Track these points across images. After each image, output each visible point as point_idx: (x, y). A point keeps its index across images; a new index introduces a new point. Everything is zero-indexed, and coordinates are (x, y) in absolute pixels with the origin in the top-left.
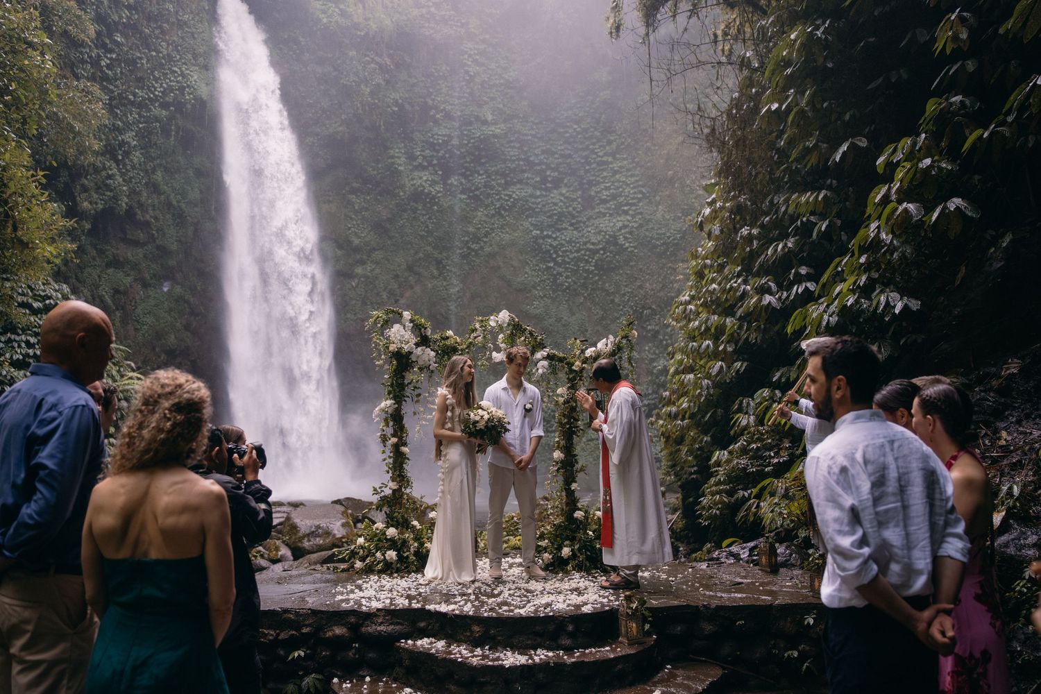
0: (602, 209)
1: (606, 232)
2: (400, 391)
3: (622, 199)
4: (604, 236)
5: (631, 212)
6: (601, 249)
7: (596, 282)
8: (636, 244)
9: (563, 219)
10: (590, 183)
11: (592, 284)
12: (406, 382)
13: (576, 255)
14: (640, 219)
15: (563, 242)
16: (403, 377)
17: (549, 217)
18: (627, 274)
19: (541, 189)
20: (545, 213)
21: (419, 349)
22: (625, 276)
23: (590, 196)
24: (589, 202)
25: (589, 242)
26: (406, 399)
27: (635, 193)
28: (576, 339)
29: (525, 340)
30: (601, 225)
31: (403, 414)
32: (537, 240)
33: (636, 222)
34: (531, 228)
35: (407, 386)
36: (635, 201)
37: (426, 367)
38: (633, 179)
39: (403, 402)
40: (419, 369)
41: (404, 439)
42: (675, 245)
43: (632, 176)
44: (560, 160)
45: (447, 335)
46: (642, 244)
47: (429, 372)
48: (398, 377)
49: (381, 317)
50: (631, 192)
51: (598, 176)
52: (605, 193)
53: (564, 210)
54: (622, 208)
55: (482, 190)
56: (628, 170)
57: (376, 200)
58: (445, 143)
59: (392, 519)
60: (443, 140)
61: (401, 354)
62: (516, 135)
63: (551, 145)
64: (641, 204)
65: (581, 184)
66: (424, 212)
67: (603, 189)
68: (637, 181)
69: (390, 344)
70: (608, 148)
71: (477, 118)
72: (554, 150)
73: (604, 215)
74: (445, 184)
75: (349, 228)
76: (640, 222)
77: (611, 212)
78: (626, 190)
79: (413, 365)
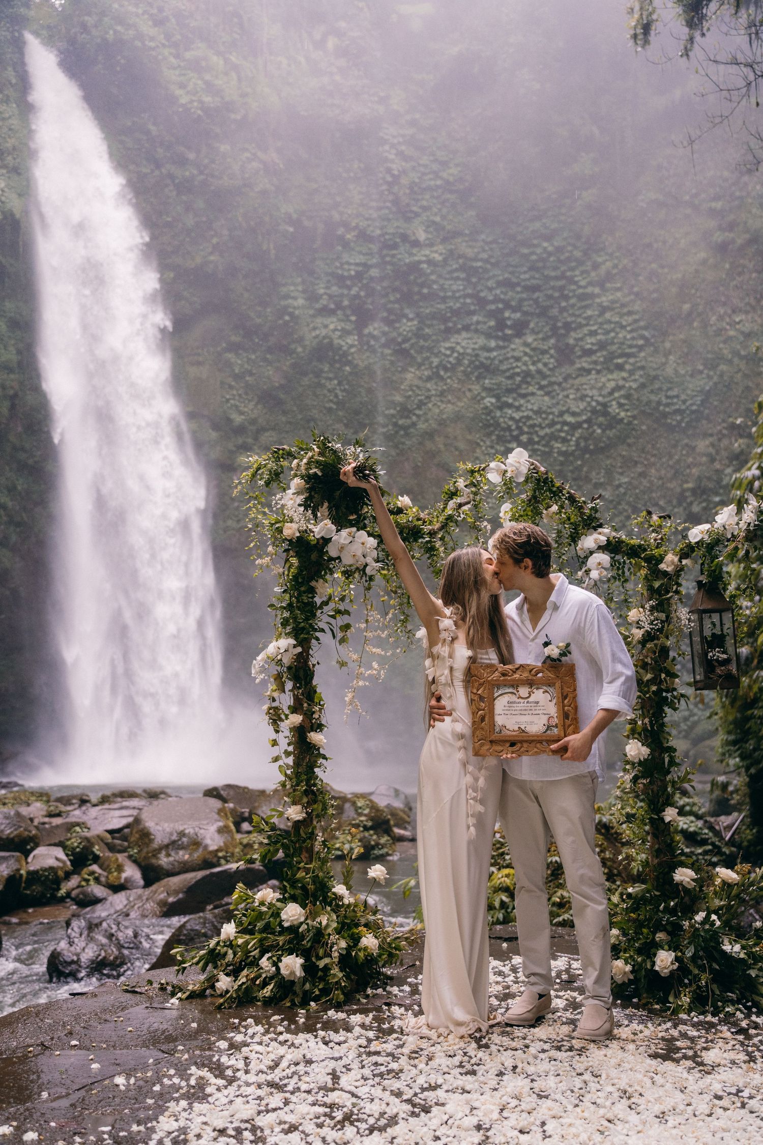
0: (584, 363)
1: (592, 397)
2: (307, 619)
3: (614, 348)
4: (589, 403)
5: (627, 367)
6: (585, 421)
7: (579, 469)
8: (635, 412)
9: (529, 379)
10: (567, 326)
11: (572, 472)
12: (318, 600)
13: (547, 430)
14: (641, 376)
15: (530, 414)
16: (312, 591)
17: (509, 378)
18: (623, 457)
19: (497, 338)
20: (504, 371)
21: (344, 533)
22: (619, 459)
23: (568, 344)
24: (565, 354)
25: (568, 411)
26: (318, 634)
27: (633, 338)
28: (649, 513)
29: (559, 511)
30: (585, 387)
31: (314, 665)
32: (491, 411)
33: (635, 380)
34: (484, 394)
35: (321, 607)
36: (634, 350)
37: (357, 568)
38: (630, 319)
39: (313, 641)
40: (344, 573)
41: (316, 716)
42: (693, 412)
43: (630, 313)
44: (524, 296)
45: (400, 505)
46: (643, 412)
47: (364, 578)
48: (303, 589)
49: (265, 465)
50: (628, 337)
51: (579, 316)
52: (589, 340)
53: (532, 368)
54: (615, 361)
55: (413, 341)
56: (623, 305)
57: (265, 360)
58: (359, 276)
59: (293, 883)
60: (357, 272)
61: (308, 543)
62: (461, 261)
63: (512, 273)
64: (642, 354)
65: (554, 329)
66: (331, 375)
67: (586, 335)
68: (636, 321)
69: (284, 521)
70: (593, 274)
71: (404, 238)
72: (514, 280)
73: (589, 372)
74: (361, 335)
75: (228, 401)
76: (642, 380)
77: (599, 367)
78: (621, 335)
79: (331, 566)
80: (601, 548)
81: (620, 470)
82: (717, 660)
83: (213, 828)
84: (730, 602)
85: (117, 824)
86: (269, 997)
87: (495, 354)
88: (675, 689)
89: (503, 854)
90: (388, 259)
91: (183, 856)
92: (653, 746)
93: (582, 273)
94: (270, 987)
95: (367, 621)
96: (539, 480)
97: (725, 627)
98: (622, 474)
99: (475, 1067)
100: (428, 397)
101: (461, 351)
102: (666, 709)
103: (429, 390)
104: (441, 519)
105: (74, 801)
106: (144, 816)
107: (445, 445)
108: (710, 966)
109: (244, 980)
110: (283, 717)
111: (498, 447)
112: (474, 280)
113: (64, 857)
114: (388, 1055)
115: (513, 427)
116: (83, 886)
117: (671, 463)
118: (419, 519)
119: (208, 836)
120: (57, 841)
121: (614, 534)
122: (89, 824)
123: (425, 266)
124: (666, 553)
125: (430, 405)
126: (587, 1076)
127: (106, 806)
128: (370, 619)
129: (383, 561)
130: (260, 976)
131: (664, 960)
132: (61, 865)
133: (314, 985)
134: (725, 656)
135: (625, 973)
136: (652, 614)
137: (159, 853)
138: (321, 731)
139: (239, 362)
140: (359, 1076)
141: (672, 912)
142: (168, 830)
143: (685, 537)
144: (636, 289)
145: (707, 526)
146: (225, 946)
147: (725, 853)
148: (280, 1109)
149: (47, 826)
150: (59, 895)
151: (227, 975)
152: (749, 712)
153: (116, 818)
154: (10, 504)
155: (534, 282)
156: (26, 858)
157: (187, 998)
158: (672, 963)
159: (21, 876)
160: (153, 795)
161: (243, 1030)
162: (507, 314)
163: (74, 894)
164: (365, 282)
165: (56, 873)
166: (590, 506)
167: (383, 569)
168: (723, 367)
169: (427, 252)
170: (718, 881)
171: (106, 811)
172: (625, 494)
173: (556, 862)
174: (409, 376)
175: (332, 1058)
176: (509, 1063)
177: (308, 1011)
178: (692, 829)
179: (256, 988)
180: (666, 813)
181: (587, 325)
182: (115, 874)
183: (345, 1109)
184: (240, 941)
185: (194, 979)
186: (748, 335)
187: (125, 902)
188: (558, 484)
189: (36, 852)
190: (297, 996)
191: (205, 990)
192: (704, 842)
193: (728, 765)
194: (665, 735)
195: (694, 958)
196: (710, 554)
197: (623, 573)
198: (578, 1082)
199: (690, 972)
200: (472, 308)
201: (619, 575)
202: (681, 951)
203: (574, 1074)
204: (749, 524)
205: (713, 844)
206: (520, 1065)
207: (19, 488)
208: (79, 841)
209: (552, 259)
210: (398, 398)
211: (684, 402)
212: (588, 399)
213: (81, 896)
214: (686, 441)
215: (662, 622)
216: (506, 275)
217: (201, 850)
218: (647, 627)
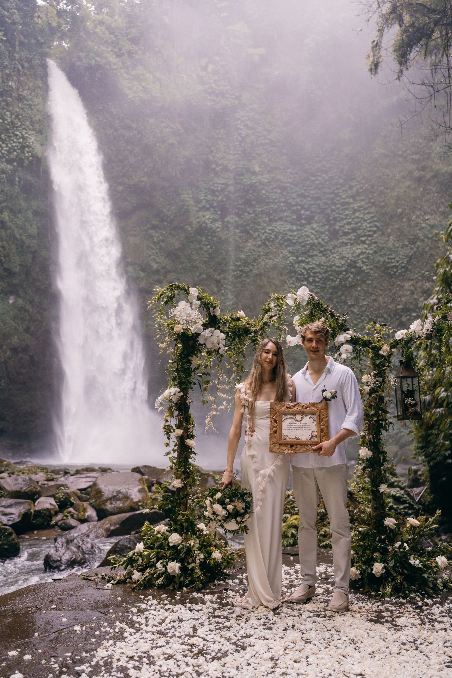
0: (344, 239)
1: (348, 258)
2: (186, 377)
3: (360, 232)
4: (346, 261)
5: (367, 242)
6: (344, 271)
8: (371, 267)
9: (314, 247)
10: (335, 219)
12: (193, 367)
13: (324, 275)
14: (375, 247)
15: (315, 266)
16: (190, 362)
17: (302, 246)
18: (363, 290)
19: (297, 224)
20: (300, 243)
21: (208, 330)
22: (363, 292)
23: (335, 229)
24: (334, 234)
25: (334, 265)
26: (192, 385)
27: (371, 227)
28: (375, 323)
30: (344, 252)
31: (190, 403)
32: (293, 264)
33: (371, 249)
34: (289, 255)
35: (194, 371)
36: (371, 233)
37: (214, 350)
38: (369, 216)
39: (189, 389)
40: (207, 352)
41: (190, 430)
42: (403, 267)
43: (369, 213)
44: (312, 202)
45: (238, 316)
46: (376, 267)
47: (218, 356)
48: (184, 361)
49: (165, 293)
50: (368, 226)
51: (342, 214)
52: (347, 227)
53: (315, 241)
54: (361, 239)
55: (251, 226)
56: (365, 209)
57: (171, 234)
58: (223, 190)
59: (176, 522)
60: (221, 188)
61: (188, 336)
62: (278, 183)
63: (305, 190)
64: (375, 235)
65: (328, 221)
66: (206, 243)
67: (345, 224)
68: (373, 217)
69: (175, 324)
70: (349, 192)
71: (248, 170)
72: (307, 194)
73: (346, 244)
74: (223, 222)
75: (150, 256)
76: (375, 249)
77: (352, 242)
78: (364, 225)
79: (200, 349)
80: (348, 342)
81: (363, 298)
82: (410, 404)
83: (136, 489)
84: (417, 372)
85: (84, 485)
86: (161, 584)
87: (296, 233)
88: (387, 420)
89: (294, 507)
90: (238, 181)
91: (119, 504)
92: (374, 451)
93: (343, 191)
94: (162, 579)
95: (219, 379)
96: (314, 304)
97: (414, 386)
98: (364, 300)
99: (272, 625)
100: (259, 256)
101: (278, 231)
102: (381, 430)
103: (260, 252)
104: (260, 324)
105: (61, 473)
106: (99, 482)
107: (268, 282)
108: (403, 572)
109: (147, 574)
110: (172, 430)
111: (297, 284)
112: (285, 194)
113: (55, 504)
114: (224, 618)
115: (305, 273)
116: (64, 520)
117: (390, 294)
118: (248, 324)
119: (133, 494)
120: (51, 494)
121: (355, 334)
122: (69, 485)
123: (258, 185)
124: (383, 345)
125: (260, 260)
126: (333, 632)
128: (221, 378)
129: (228, 346)
130: (156, 572)
131: (378, 568)
132: (53, 507)
133: (186, 578)
134: (414, 402)
135: (356, 575)
136: (375, 378)
137: (106, 502)
138: (193, 439)
139: (157, 235)
140: (208, 629)
141: (383, 541)
142: (111, 490)
143: (393, 336)
144: (372, 200)
145: (405, 331)
146: (138, 555)
147: (415, 508)
148: (164, 646)
149: (46, 486)
150: (52, 524)
151: (138, 571)
152: (430, 432)
153: (83, 483)
154: (31, 310)
155: (317, 195)
156: (34, 504)
157: (116, 584)
158: (382, 570)
159: (31, 513)
160: (104, 470)
161: (146, 602)
162: (302, 212)
163: (59, 523)
164: (226, 193)
165: (50, 512)
166: (342, 318)
167: (228, 351)
168: (419, 243)
169: (260, 178)
170: (408, 525)
171: (79, 479)
172: (365, 311)
173: (323, 512)
174: (249, 244)
175: (194, 619)
176: (291, 624)
177: (182, 592)
178: (398, 495)
179: (154, 579)
180: (380, 487)
181: (346, 219)
182: (82, 513)
183: (199, 647)
184: (146, 553)
185: (120, 573)
186: (433, 227)
187: (87, 529)
188: (325, 306)
189: (39, 500)
190: (177, 584)
191: (126, 579)
192: (404, 502)
193: (418, 460)
194: (381, 445)
195: (394, 567)
196: (407, 346)
197: (360, 355)
198: (328, 635)
199: (392, 575)
200: (284, 208)
201: (357, 357)
202: (387, 563)
203: (326, 630)
204: (428, 330)
205: (409, 503)
206: (297, 625)
207: (36, 301)
208: (63, 494)
209: (327, 183)
210: (243, 256)
211: (398, 262)
212: (346, 259)
213: (63, 525)
214: (399, 283)
215: (380, 383)
216: (303, 191)
217: (129, 501)
218: (372, 385)
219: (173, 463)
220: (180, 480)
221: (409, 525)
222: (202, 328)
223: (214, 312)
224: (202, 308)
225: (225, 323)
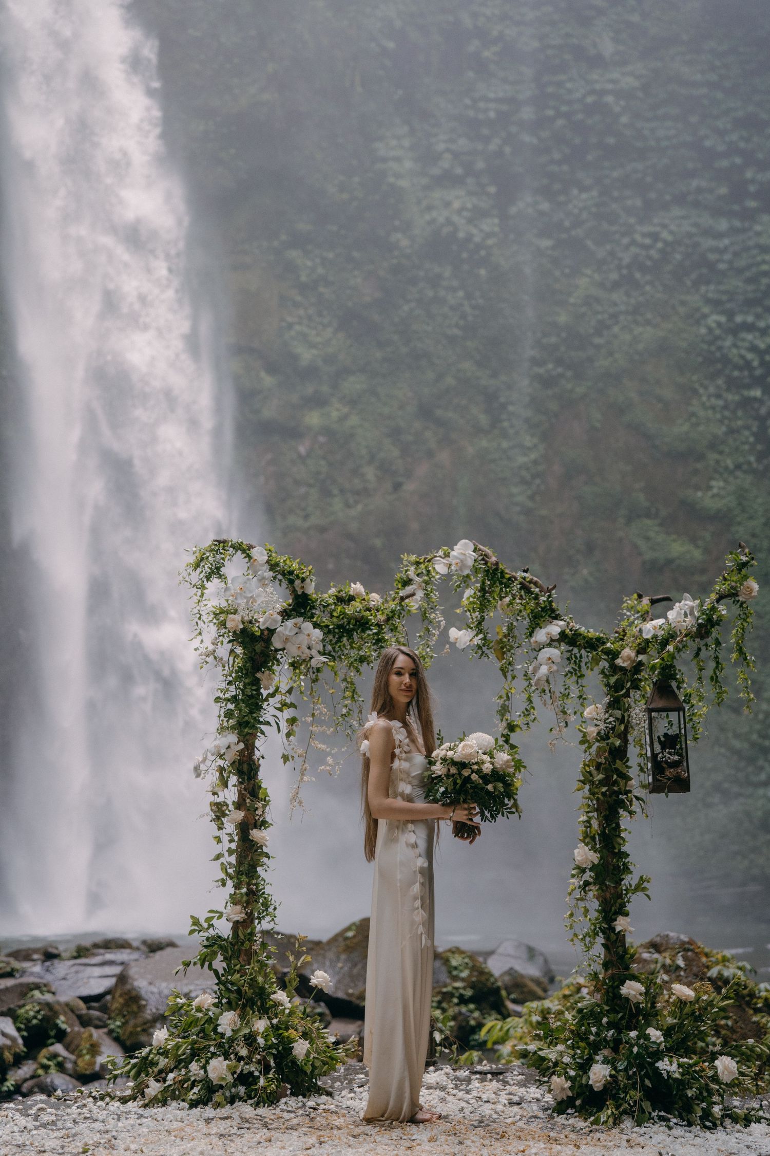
2: (251, 712)
12: (264, 693)
16: (256, 683)
19: (731, 215)
20: (740, 271)
21: (290, 623)
26: (263, 727)
28: (640, 596)
29: (511, 603)
31: (259, 759)
32: (718, 336)
35: (266, 700)
37: (304, 660)
39: (258, 734)
40: (291, 664)
41: (259, 812)
45: (351, 593)
47: (311, 670)
48: (248, 680)
55: (590, 225)
57: (350, 260)
58: (502, 120)
60: (499, 113)
61: (253, 634)
62: (672, 87)
69: (228, 612)
71: (579, 52)
74: (504, 217)
79: (279, 657)
80: (551, 643)
82: (666, 762)
84: (684, 701)
85: (97, 986)
87: (726, 241)
88: (630, 791)
90: (550, 90)
92: (603, 851)
94: (196, 1090)
95: (313, 715)
96: (487, 571)
97: (682, 726)
101: (670, 238)
102: (621, 811)
103: (615, 304)
105: (35, 956)
106: (133, 972)
107: (640, 393)
109: (171, 1082)
110: (227, 813)
112: (694, 119)
113: (14, 1033)
116: (39, 1076)
118: (369, 610)
120: (5, 1009)
121: (570, 626)
122: (55, 986)
123: (610, 99)
124: (623, 648)
125: (616, 329)
127: (83, 961)
128: (316, 712)
129: (329, 654)
130: (188, 1079)
131: (599, 1073)
132: (8, 1042)
135: (563, 1089)
136: (607, 712)
137: (153, 1027)
138: (265, 828)
142: (166, 992)
145: (661, 621)
146: (159, 1054)
150: (5, 1088)
151: (157, 1081)
153: (93, 979)
158: (606, 1078)
160: (154, 947)
162: (749, 175)
163: (26, 1087)
164: (511, 129)
166: (546, 596)
167: (329, 660)
169: (615, 75)
171: (82, 968)
174: (583, 282)
180: (615, 923)
182: (87, 1057)
184: (171, 1045)
188: (507, 576)
194: (619, 840)
197: (580, 667)
200: (690, 165)
201: (575, 670)
202: (616, 1065)
208: (37, 1008)
210: (564, 318)
215: (617, 720)
218: (602, 726)
219: (227, 874)
220: (239, 908)
221: (674, 997)
222: (280, 618)
223: (303, 587)
224: (277, 582)
225: (324, 607)
